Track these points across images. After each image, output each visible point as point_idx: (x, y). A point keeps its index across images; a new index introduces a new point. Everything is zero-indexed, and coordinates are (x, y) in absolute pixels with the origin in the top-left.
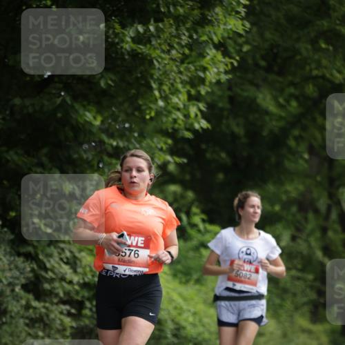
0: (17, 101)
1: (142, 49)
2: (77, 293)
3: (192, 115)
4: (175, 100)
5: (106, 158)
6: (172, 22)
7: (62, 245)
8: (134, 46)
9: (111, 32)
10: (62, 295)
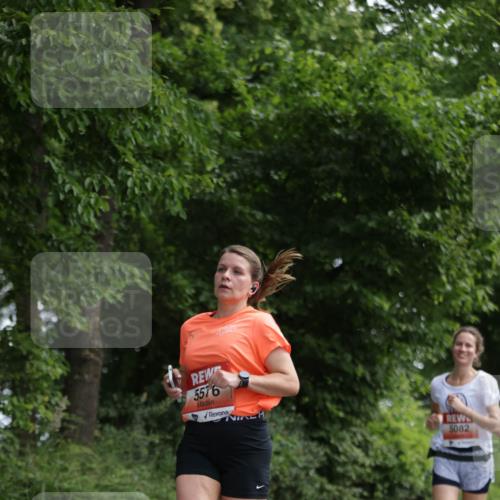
0: (308, 288)
1: (430, 235)
2: (369, 475)
3: (480, 298)
4: (462, 284)
5: (396, 343)
6: (458, 208)
7: (354, 429)
8: (422, 233)
9: (399, 218)
10: (354, 477)
